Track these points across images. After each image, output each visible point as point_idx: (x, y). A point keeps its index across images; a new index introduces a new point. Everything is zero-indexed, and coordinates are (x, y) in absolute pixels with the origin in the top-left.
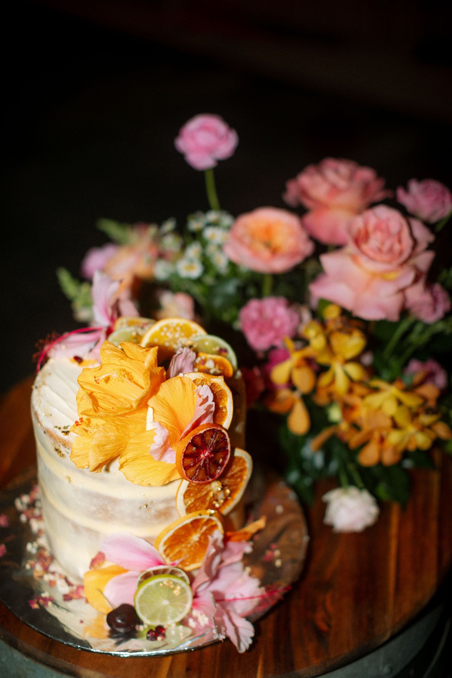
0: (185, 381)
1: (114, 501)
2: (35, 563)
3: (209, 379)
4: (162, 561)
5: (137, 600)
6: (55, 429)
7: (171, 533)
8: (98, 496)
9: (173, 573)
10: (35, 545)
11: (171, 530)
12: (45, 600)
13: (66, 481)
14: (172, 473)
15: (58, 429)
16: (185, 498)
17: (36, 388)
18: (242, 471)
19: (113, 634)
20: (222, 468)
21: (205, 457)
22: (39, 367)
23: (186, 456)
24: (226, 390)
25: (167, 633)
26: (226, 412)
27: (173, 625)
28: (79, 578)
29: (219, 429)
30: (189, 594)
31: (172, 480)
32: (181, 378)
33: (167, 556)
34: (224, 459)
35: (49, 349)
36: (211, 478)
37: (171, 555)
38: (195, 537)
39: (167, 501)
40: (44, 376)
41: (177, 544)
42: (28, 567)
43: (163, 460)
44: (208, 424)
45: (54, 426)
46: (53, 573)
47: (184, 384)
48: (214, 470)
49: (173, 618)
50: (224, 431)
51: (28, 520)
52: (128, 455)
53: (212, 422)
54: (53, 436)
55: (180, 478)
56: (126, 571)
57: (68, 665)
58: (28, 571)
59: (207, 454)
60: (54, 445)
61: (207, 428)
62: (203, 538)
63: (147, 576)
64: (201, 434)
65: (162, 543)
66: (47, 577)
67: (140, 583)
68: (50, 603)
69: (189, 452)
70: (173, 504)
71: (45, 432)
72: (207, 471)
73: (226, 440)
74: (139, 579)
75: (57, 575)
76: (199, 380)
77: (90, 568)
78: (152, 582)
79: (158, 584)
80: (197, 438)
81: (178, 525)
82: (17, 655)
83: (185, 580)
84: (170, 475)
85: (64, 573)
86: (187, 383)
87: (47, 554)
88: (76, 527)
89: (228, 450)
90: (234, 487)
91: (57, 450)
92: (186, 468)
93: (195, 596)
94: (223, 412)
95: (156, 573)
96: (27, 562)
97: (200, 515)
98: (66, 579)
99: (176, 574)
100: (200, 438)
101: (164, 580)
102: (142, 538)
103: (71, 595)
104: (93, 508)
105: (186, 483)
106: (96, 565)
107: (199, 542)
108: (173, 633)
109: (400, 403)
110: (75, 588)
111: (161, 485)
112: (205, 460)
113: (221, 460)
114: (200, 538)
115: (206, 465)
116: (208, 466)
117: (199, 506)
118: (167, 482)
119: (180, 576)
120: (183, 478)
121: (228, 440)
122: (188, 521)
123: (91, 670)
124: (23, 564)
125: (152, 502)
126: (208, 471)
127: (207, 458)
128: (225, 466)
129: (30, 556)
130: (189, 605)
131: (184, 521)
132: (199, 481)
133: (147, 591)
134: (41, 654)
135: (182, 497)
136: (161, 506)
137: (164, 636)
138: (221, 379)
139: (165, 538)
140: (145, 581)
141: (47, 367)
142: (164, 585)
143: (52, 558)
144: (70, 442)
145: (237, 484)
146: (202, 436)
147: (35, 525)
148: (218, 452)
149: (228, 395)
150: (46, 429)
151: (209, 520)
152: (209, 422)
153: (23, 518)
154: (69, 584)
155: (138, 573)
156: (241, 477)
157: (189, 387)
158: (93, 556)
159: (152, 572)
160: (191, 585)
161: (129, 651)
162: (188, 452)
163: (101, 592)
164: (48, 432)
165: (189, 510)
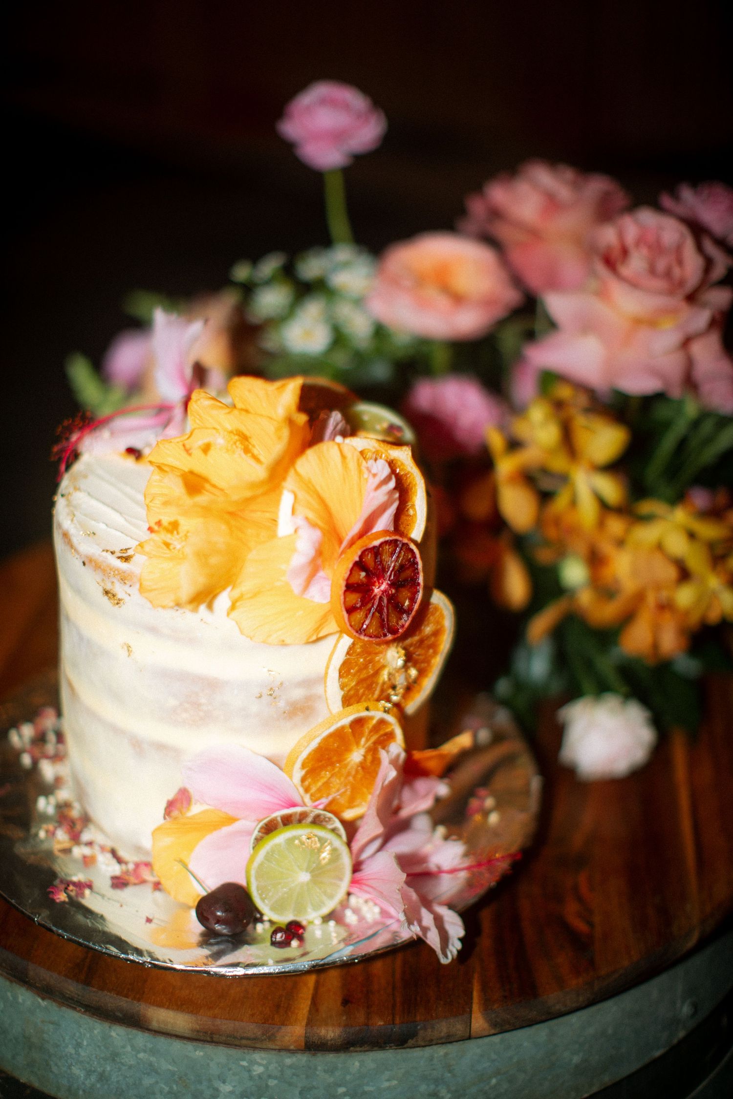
0: (346, 450)
1: (212, 685)
2: (56, 828)
3: (387, 451)
4: (298, 799)
5: (253, 873)
6: (104, 554)
7: (314, 744)
8: (183, 677)
9: (317, 821)
10: (52, 800)
11: (315, 737)
12: (80, 886)
13: (123, 653)
14: (323, 621)
15: (109, 553)
16: (340, 676)
17: (63, 496)
18: (437, 633)
19: (209, 937)
20: (408, 617)
21: (381, 593)
22: (63, 467)
23: (350, 587)
24: (415, 474)
25: (306, 935)
26: (415, 515)
27: (318, 921)
28: (138, 849)
29: (405, 541)
30: (347, 862)
31: (321, 635)
32: (339, 445)
33: (307, 790)
34: (413, 600)
35: (79, 439)
36: (391, 634)
37: (313, 789)
38: (356, 756)
39: (307, 683)
40: (74, 479)
41: (323, 768)
42: (42, 834)
43: (307, 596)
44: (386, 532)
45: (101, 550)
46: (90, 844)
47: (343, 457)
48: (395, 620)
49: (316, 907)
50: (413, 546)
51: (35, 763)
52: (246, 585)
53: (393, 529)
54: (100, 567)
55: (337, 632)
56: (232, 820)
57: (124, 1003)
58: (42, 841)
59: (383, 587)
60: (102, 584)
61: (384, 536)
62: (369, 758)
63: (269, 829)
64: (374, 547)
65: (298, 764)
66: (78, 852)
67: (258, 840)
68: (87, 892)
69: (354, 580)
70: (319, 690)
71: (84, 564)
72: (383, 620)
73: (417, 563)
74: (256, 833)
75: (97, 848)
76: (369, 450)
77: (165, 818)
78: (280, 838)
79: (290, 841)
80: (368, 554)
81: (330, 727)
82: (25, 997)
83: (339, 836)
84: (320, 626)
85: (109, 844)
86: (349, 455)
87: (75, 813)
88: (138, 745)
89: (419, 584)
90: (423, 665)
91: (107, 593)
92: (350, 610)
93: (357, 868)
94: (409, 516)
95: (287, 821)
96: (40, 828)
97: (367, 709)
98: (114, 853)
99: (324, 823)
100: (373, 555)
101: (301, 832)
102: (264, 756)
103: (127, 877)
104: (172, 702)
105: (346, 641)
106: (175, 813)
107: (362, 765)
108: (318, 933)
109: (692, 536)
110: (131, 867)
111: (304, 642)
112: (381, 599)
113: (407, 603)
114: (365, 756)
115: (383, 609)
116: (385, 609)
117: (363, 694)
118: (314, 638)
119: (330, 827)
120: (341, 632)
121: (420, 566)
122: (346, 721)
123: (168, 1008)
124: (33, 831)
125: (282, 684)
126: (386, 620)
127: (385, 594)
128: (413, 613)
129: (44, 818)
130: (344, 885)
131: (340, 720)
132: (371, 637)
133: (268, 857)
134: (72, 988)
135: (337, 675)
136: (297, 694)
137: (301, 938)
138: (406, 453)
139: (304, 754)
140: (266, 837)
141: (78, 467)
142: (302, 843)
143: (86, 820)
144: (133, 573)
145: (428, 661)
146: (376, 551)
147: (48, 771)
148: (403, 586)
149: (418, 483)
150: (87, 557)
151: (382, 722)
152: (388, 529)
153: (26, 760)
154: (120, 861)
155: (252, 825)
156: (434, 646)
157: (352, 465)
158: (171, 796)
159: (279, 819)
160: (349, 844)
161: (241, 965)
162: (352, 581)
163: (185, 866)
164: (91, 561)
165: (347, 701)
